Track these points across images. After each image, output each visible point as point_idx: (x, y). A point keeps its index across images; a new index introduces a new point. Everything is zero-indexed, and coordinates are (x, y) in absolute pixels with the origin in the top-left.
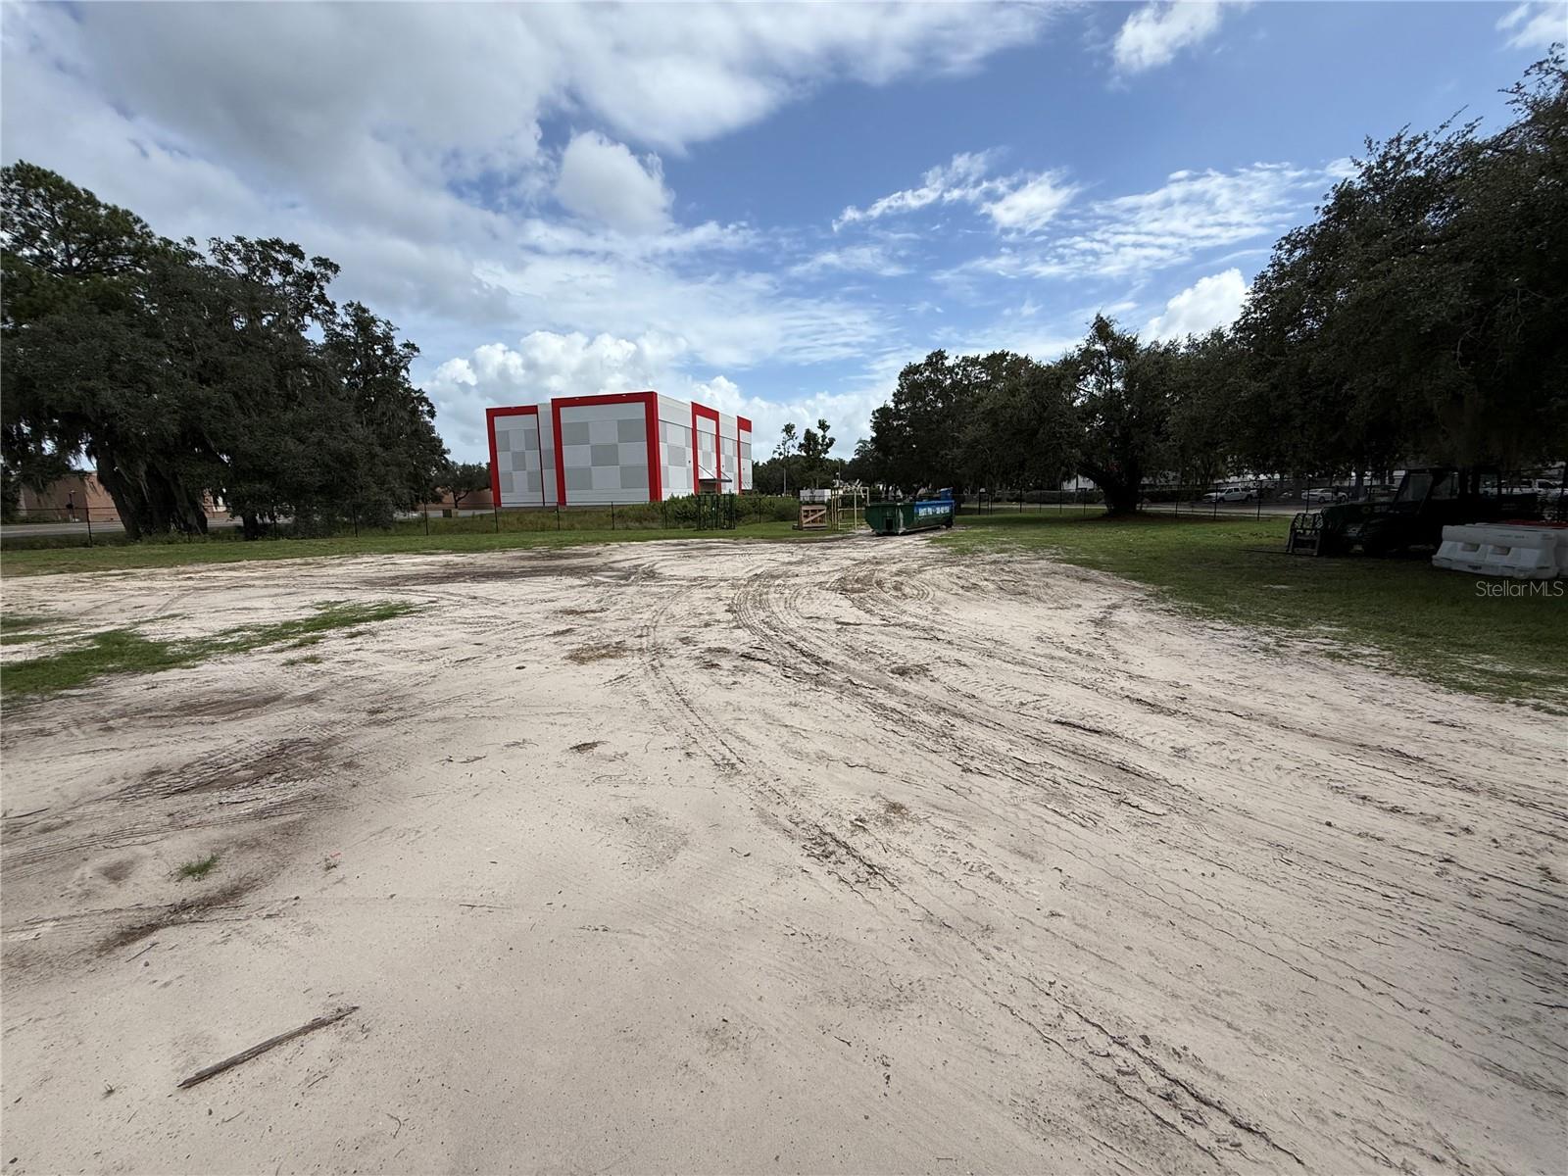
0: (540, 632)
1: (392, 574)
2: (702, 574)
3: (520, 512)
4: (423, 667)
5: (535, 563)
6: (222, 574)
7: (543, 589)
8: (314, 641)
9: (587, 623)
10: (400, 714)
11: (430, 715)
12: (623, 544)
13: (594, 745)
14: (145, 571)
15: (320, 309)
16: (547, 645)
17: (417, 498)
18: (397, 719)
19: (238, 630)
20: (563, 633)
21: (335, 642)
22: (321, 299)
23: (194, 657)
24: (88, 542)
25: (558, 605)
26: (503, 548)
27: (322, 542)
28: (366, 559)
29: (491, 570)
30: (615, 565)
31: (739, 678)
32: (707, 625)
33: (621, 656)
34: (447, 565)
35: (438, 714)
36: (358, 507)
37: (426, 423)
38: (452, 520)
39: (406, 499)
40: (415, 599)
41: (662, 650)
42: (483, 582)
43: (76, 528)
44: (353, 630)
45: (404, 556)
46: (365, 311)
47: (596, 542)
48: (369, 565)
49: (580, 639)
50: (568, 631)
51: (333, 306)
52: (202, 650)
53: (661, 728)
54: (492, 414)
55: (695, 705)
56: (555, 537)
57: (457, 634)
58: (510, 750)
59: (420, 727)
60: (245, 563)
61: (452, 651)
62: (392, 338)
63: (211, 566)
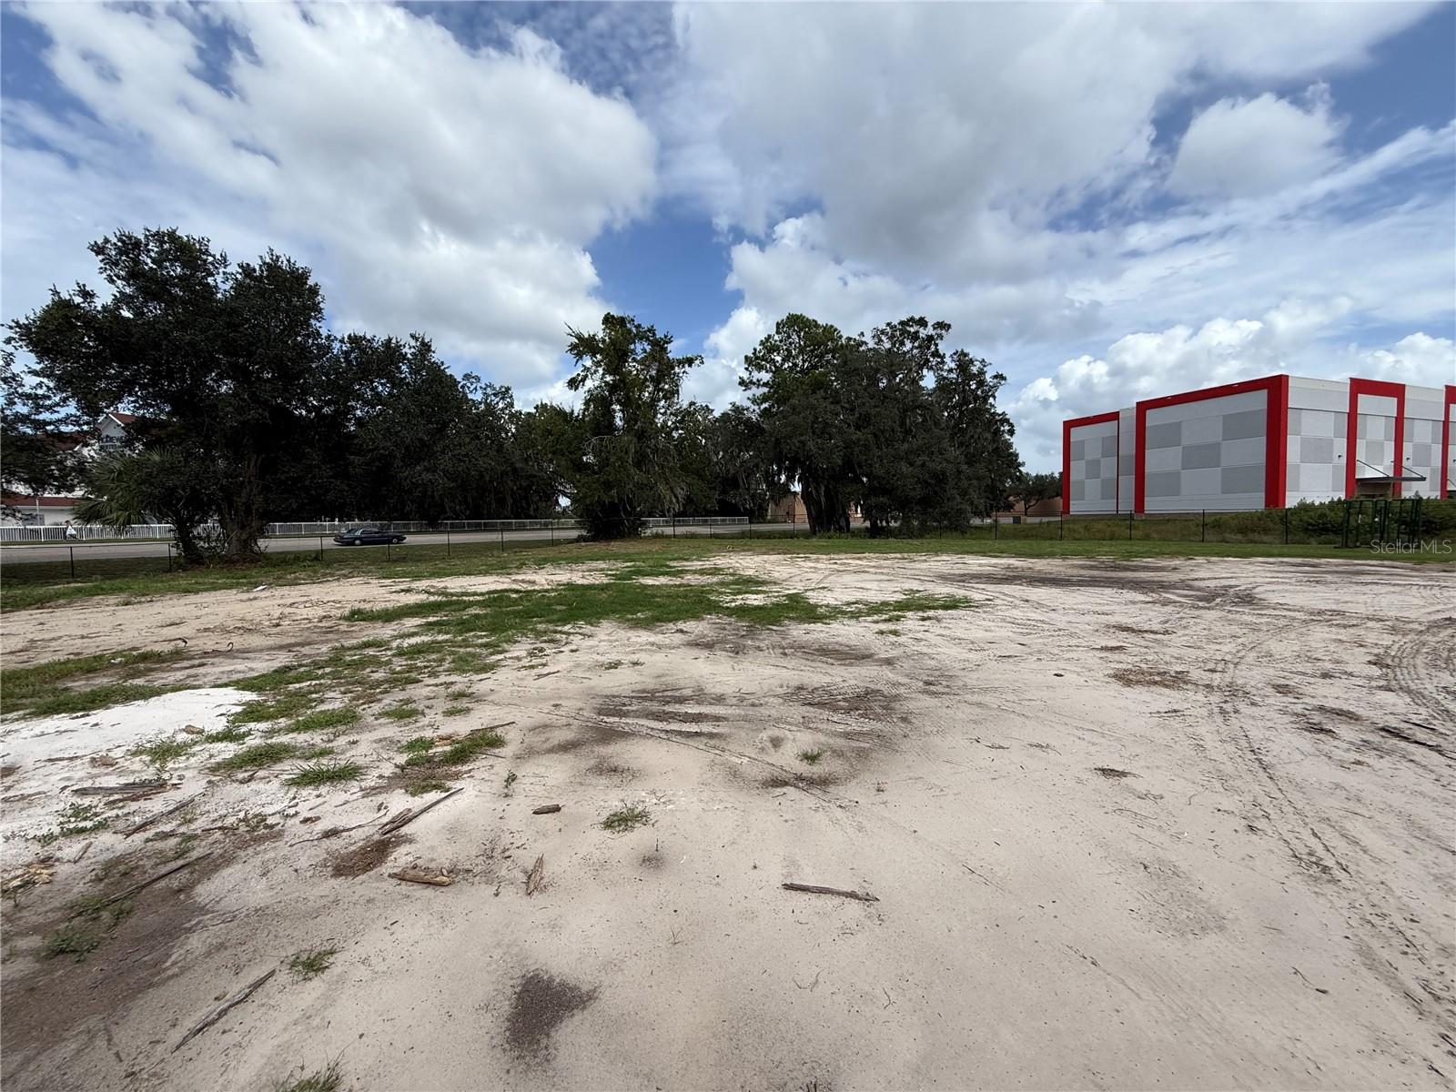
0: (1086, 644)
1: (962, 572)
2: (1334, 607)
3: (1089, 520)
4: (972, 656)
5: (1095, 573)
6: (853, 562)
7: (1099, 601)
8: (898, 619)
9: (1143, 643)
10: (947, 690)
11: (969, 697)
12: (1213, 559)
13: (1123, 774)
14: (814, 556)
15: (934, 361)
16: (1092, 659)
17: (991, 505)
18: (943, 694)
19: (855, 603)
20: (1112, 649)
21: (911, 622)
22: (936, 354)
23: (829, 617)
24: (792, 535)
25: (1112, 620)
26: (1064, 556)
27: (916, 542)
28: (945, 557)
29: (1048, 576)
30: (1196, 583)
31: (1370, 758)
32: (1325, 675)
33: (1179, 688)
34: (1008, 568)
35: (976, 698)
36: (945, 514)
37: (1006, 441)
38: (1019, 526)
39: (981, 507)
40: (976, 596)
41: (1240, 694)
42: (1038, 587)
43: (788, 527)
44: (925, 615)
45: (971, 557)
46: (966, 355)
47: (1174, 555)
48: (946, 563)
49: (1130, 659)
50: (1117, 648)
51: (943, 357)
52: (835, 613)
53: (1217, 785)
54: (1069, 425)
55: (1279, 772)
56: (1126, 546)
57: (1004, 632)
58: (1032, 750)
59: (959, 705)
60: (867, 555)
61: (997, 646)
62: (984, 373)
63: (849, 555)
